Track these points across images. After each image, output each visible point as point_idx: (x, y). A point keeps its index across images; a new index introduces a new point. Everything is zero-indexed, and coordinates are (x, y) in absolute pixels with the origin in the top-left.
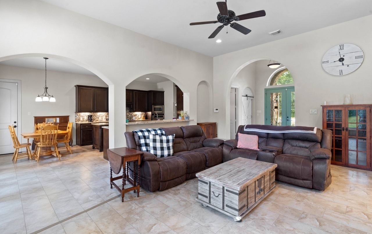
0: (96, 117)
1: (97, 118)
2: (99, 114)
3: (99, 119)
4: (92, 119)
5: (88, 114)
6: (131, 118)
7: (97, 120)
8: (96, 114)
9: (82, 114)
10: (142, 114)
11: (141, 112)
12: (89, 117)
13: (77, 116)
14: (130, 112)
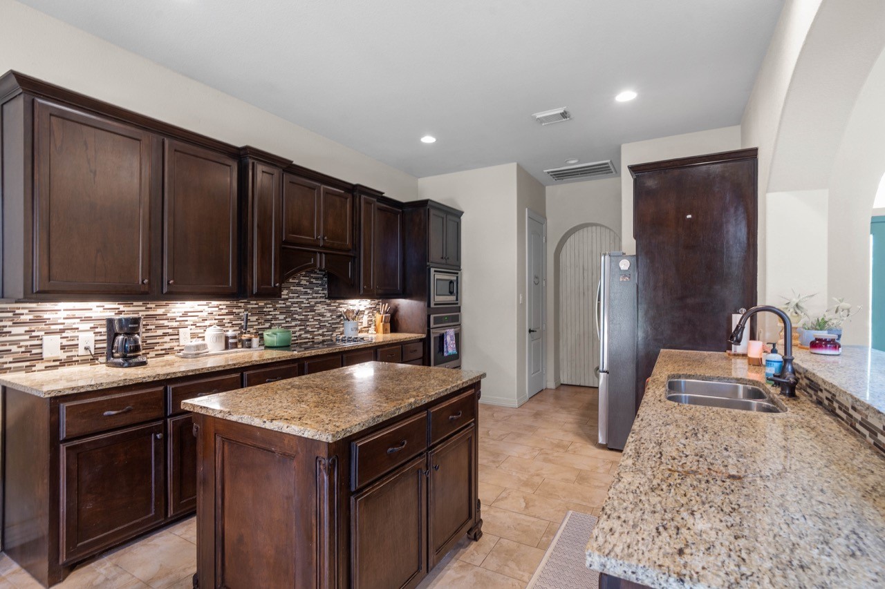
0: (160, 332)
1: (167, 339)
2: (179, 308)
3: (182, 342)
4: (137, 349)
5: (101, 310)
6: (334, 330)
7: (167, 346)
8: (160, 311)
9: (60, 311)
10: (374, 309)
11: (369, 300)
12: (112, 335)
13: (15, 330)
14: (329, 298)
